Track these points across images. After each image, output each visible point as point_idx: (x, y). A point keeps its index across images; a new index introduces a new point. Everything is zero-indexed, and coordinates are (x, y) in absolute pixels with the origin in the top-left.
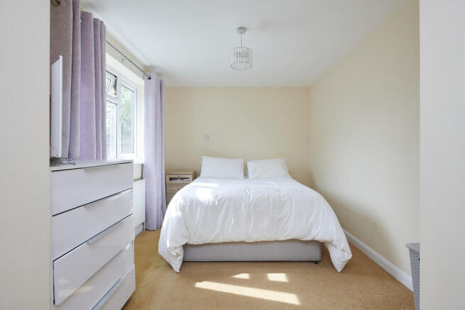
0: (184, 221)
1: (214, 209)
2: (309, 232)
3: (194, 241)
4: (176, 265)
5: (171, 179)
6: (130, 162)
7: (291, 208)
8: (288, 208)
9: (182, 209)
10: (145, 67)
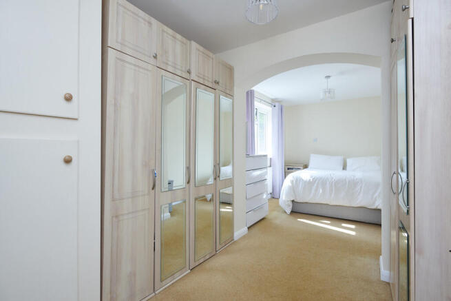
0: (293, 188)
1: (310, 184)
2: (374, 203)
3: (298, 200)
4: (289, 211)
5: (288, 169)
6: (266, 156)
7: (361, 187)
8: (359, 187)
9: (292, 182)
10: (273, 100)
